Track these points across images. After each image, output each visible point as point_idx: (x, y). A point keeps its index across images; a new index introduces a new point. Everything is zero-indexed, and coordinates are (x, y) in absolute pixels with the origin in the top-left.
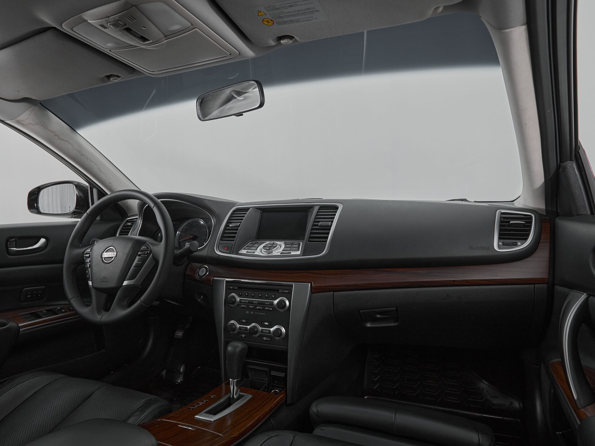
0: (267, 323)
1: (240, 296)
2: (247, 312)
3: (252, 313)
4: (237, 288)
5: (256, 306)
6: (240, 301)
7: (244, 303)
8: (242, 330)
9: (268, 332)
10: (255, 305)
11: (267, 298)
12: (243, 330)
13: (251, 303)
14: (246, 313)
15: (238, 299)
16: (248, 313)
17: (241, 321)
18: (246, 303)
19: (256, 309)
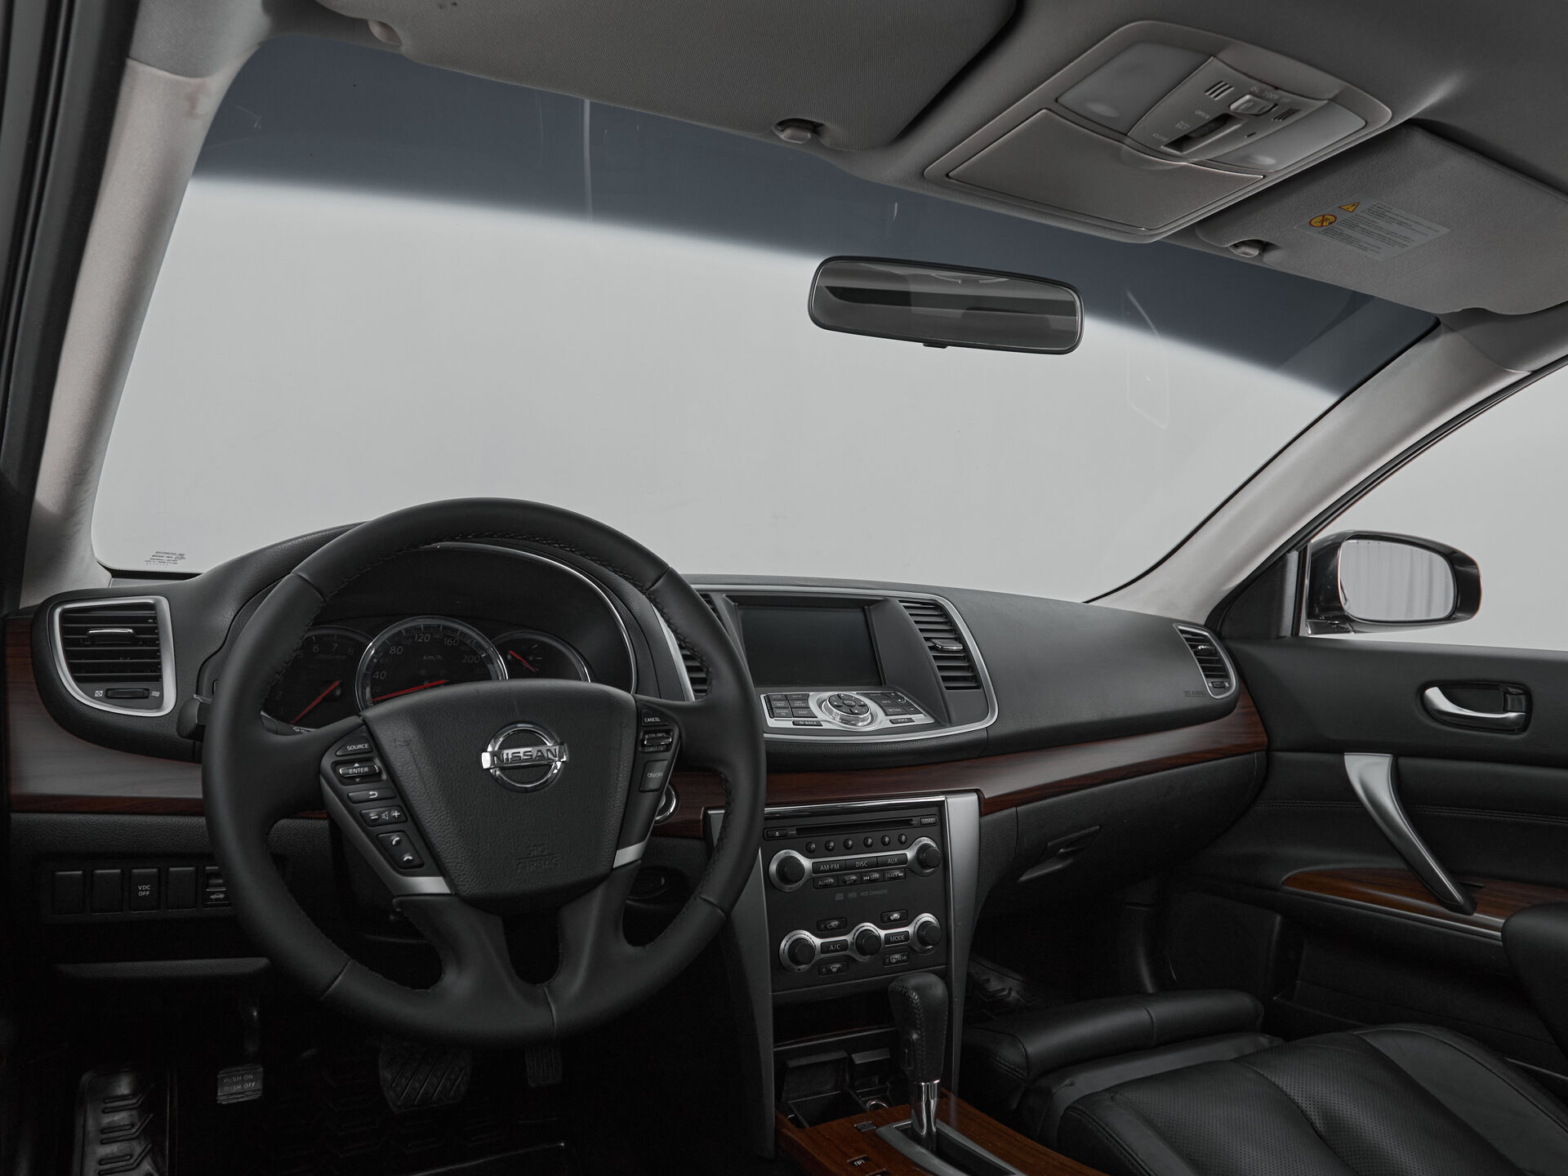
0: (896, 916)
1: (808, 854)
2: (839, 897)
3: (853, 895)
4: (795, 832)
5: (861, 873)
6: (816, 868)
7: (830, 870)
8: (832, 951)
9: (902, 937)
10: (858, 873)
11: (886, 846)
12: (836, 951)
13: (848, 867)
14: (837, 899)
15: (807, 863)
16: (842, 898)
17: (823, 926)
18: (834, 870)
19: (863, 882)
